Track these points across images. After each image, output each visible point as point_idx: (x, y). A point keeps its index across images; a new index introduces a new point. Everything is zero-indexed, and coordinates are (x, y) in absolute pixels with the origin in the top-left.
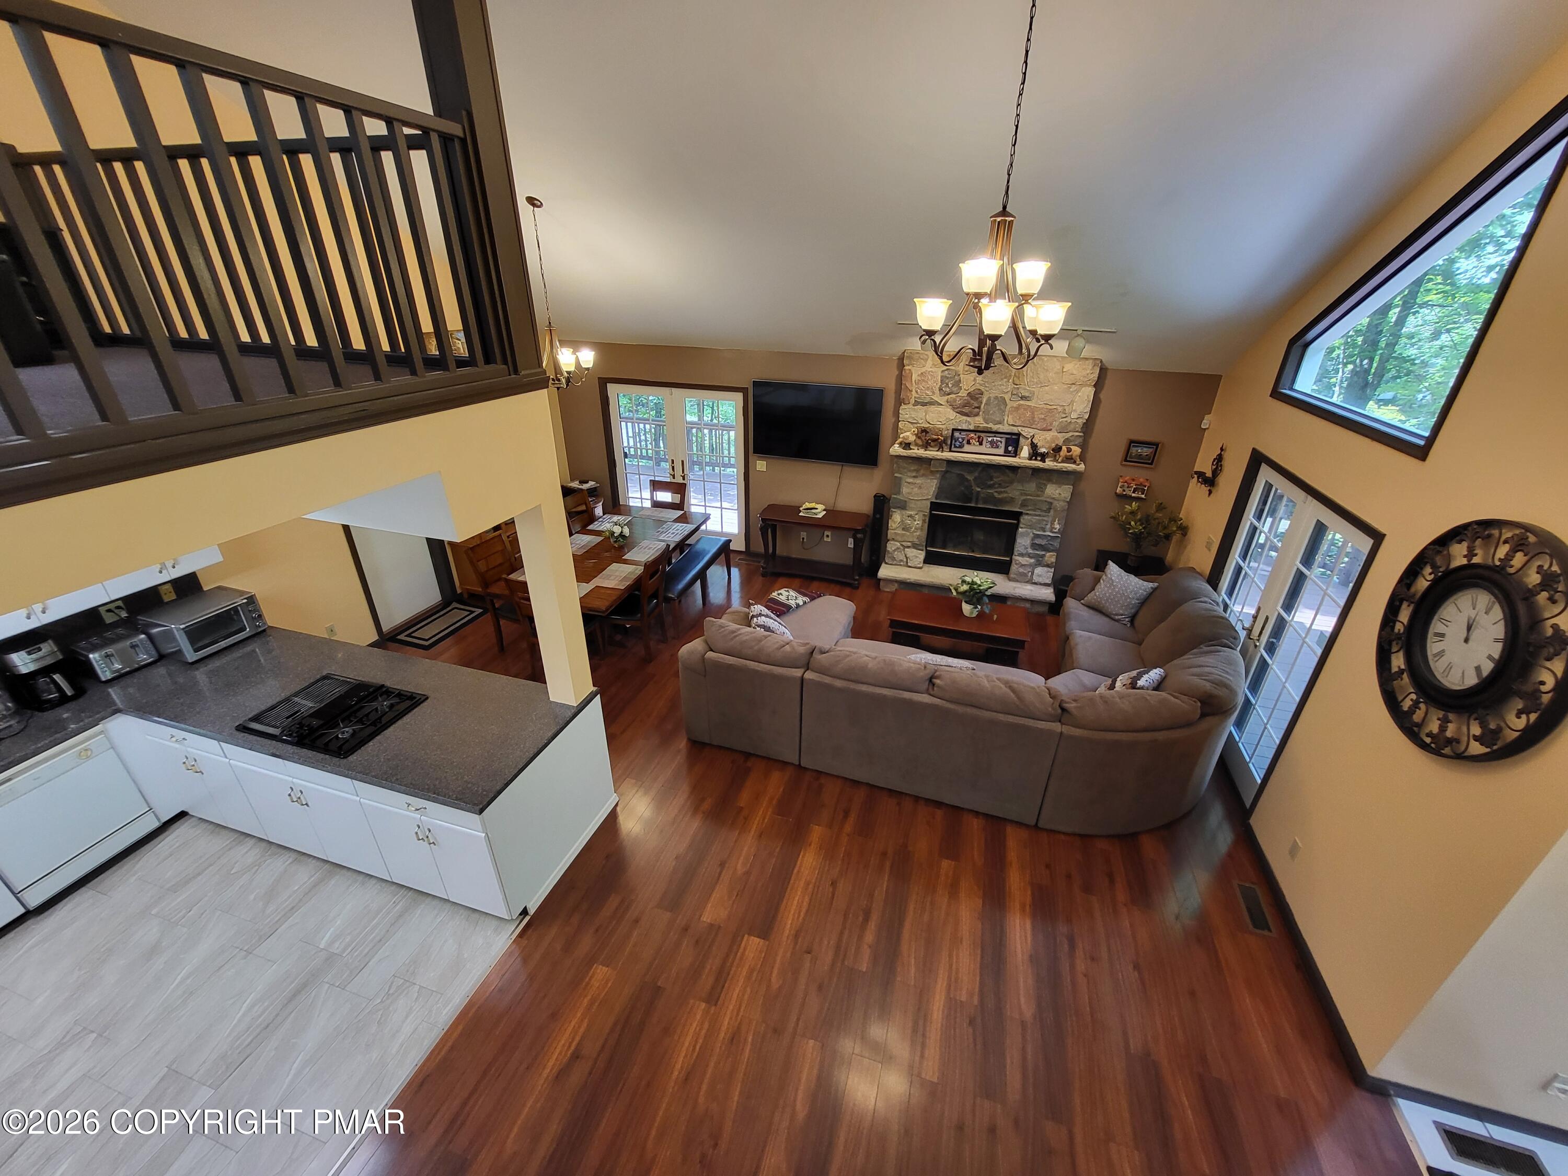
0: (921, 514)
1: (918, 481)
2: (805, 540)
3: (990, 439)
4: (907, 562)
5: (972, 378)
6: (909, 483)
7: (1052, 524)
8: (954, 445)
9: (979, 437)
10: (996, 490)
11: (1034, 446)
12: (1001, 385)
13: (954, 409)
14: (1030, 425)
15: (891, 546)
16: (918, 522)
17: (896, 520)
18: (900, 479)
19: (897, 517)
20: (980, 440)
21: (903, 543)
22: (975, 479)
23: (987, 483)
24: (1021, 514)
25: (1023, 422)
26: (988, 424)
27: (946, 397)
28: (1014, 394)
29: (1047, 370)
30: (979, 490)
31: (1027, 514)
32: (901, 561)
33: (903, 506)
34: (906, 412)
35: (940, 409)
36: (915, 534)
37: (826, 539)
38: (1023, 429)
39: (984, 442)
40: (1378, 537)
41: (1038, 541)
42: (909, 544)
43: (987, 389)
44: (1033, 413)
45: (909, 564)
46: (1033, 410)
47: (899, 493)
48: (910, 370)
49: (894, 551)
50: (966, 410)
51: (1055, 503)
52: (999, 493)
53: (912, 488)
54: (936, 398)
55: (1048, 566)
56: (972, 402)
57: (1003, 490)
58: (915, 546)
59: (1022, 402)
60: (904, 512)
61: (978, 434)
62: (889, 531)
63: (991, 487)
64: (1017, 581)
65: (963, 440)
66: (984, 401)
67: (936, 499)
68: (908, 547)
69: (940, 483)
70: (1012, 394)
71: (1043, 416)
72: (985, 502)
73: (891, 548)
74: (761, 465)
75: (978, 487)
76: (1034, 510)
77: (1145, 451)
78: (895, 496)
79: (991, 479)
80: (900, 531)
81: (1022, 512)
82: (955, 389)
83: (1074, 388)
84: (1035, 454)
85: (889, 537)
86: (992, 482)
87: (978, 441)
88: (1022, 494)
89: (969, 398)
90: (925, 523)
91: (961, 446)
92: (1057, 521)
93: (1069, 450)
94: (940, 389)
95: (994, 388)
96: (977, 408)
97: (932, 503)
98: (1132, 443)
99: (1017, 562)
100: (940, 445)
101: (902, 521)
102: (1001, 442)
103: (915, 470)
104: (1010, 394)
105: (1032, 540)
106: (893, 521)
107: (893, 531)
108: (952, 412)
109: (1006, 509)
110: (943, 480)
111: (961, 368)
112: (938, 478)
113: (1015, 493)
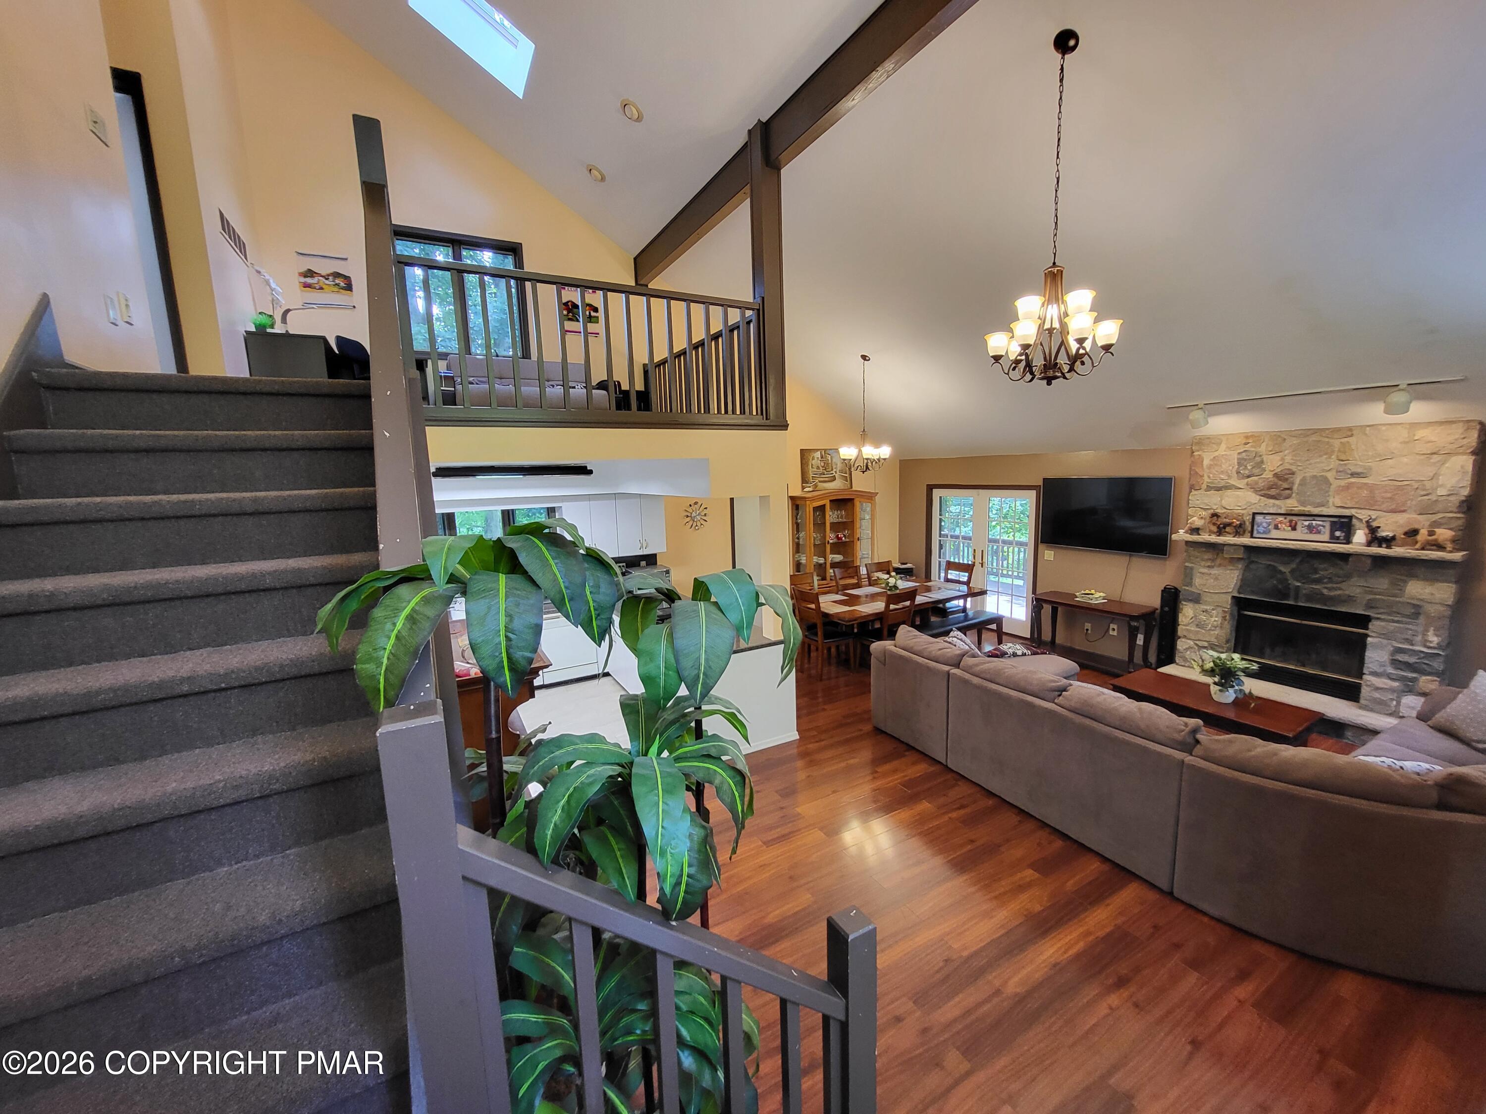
0: (1220, 610)
1: (1214, 571)
2: (1089, 632)
3: (1307, 523)
5: (1279, 458)
6: (1203, 574)
7: (1425, 635)
8: (1257, 530)
9: (1291, 521)
10: (1326, 585)
11: (1373, 530)
12: (1319, 463)
13: (1256, 491)
14: (1370, 504)
15: (1181, 645)
16: (1215, 619)
17: (1187, 614)
18: (1192, 569)
19: (1187, 613)
20: (1293, 524)
21: (1197, 642)
22: (1292, 571)
23: (1309, 577)
24: (1368, 618)
25: (1357, 503)
26: (1305, 506)
27: (1246, 480)
28: (1340, 472)
29: (1387, 441)
30: (1299, 584)
31: (1378, 619)
33: (1196, 599)
34: (1198, 498)
35: (1239, 493)
36: (1212, 632)
37: (1111, 633)
38: (1359, 511)
39: (1299, 527)
41: (1403, 658)
42: (1206, 644)
43: (1299, 468)
44: (1372, 492)
46: (1371, 488)
47: (1190, 584)
48: (1200, 455)
49: (1187, 649)
50: (1273, 492)
51: (1427, 606)
52: (1330, 589)
53: (1207, 580)
54: (1234, 482)
56: (1280, 483)
57: (1335, 586)
58: (1214, 648)
59: (1353, 480)
60: (1197, 606)
61: (1289, 518)
62: (1180, 628)
63: (1318, 581)
64: (1371, 710)
65: (1269, 524)
66: (1297, 481)
67: (1239, 593)
68: (1205, 648)
69: (1243, 574)
70: (1338, 472)
71: (1389, 495)
72: (1308, 601)
73: (1182, 647)
74: (1048, 554)
75: (1298, 581)
76: (1389, 614)
78: (1187, 588)
79: (1316, 571)
80: (1193, 628)
81: (1369, 616)
82: (1256, 471)
83: (1436, 458)
84: (1374, 538)
85: (1180, 633)
86: (1317, 576)
87: (1290, 526)
88: (1366, 592)
89: (1276, 480)
90: (1226, 620)
92: (1433, 632)
94: (1238, 472)
95: (1310, 466)
96: (1288, 489)
97: (1233, 597)
99: (1369, 683)
100: (1239, 530)
101: (1196, 616)
102: (1324, 526)
103: (1210, 559)
104: (1334, 473)
105: (1393, 654)
106: (1184, 615)
107: (1184, 627)
108: (1254, 495)
109: (1343, 609)
110: (1247, 568)
111: (1263, 449)
112: (1240, 566)
113: (1355, 591)
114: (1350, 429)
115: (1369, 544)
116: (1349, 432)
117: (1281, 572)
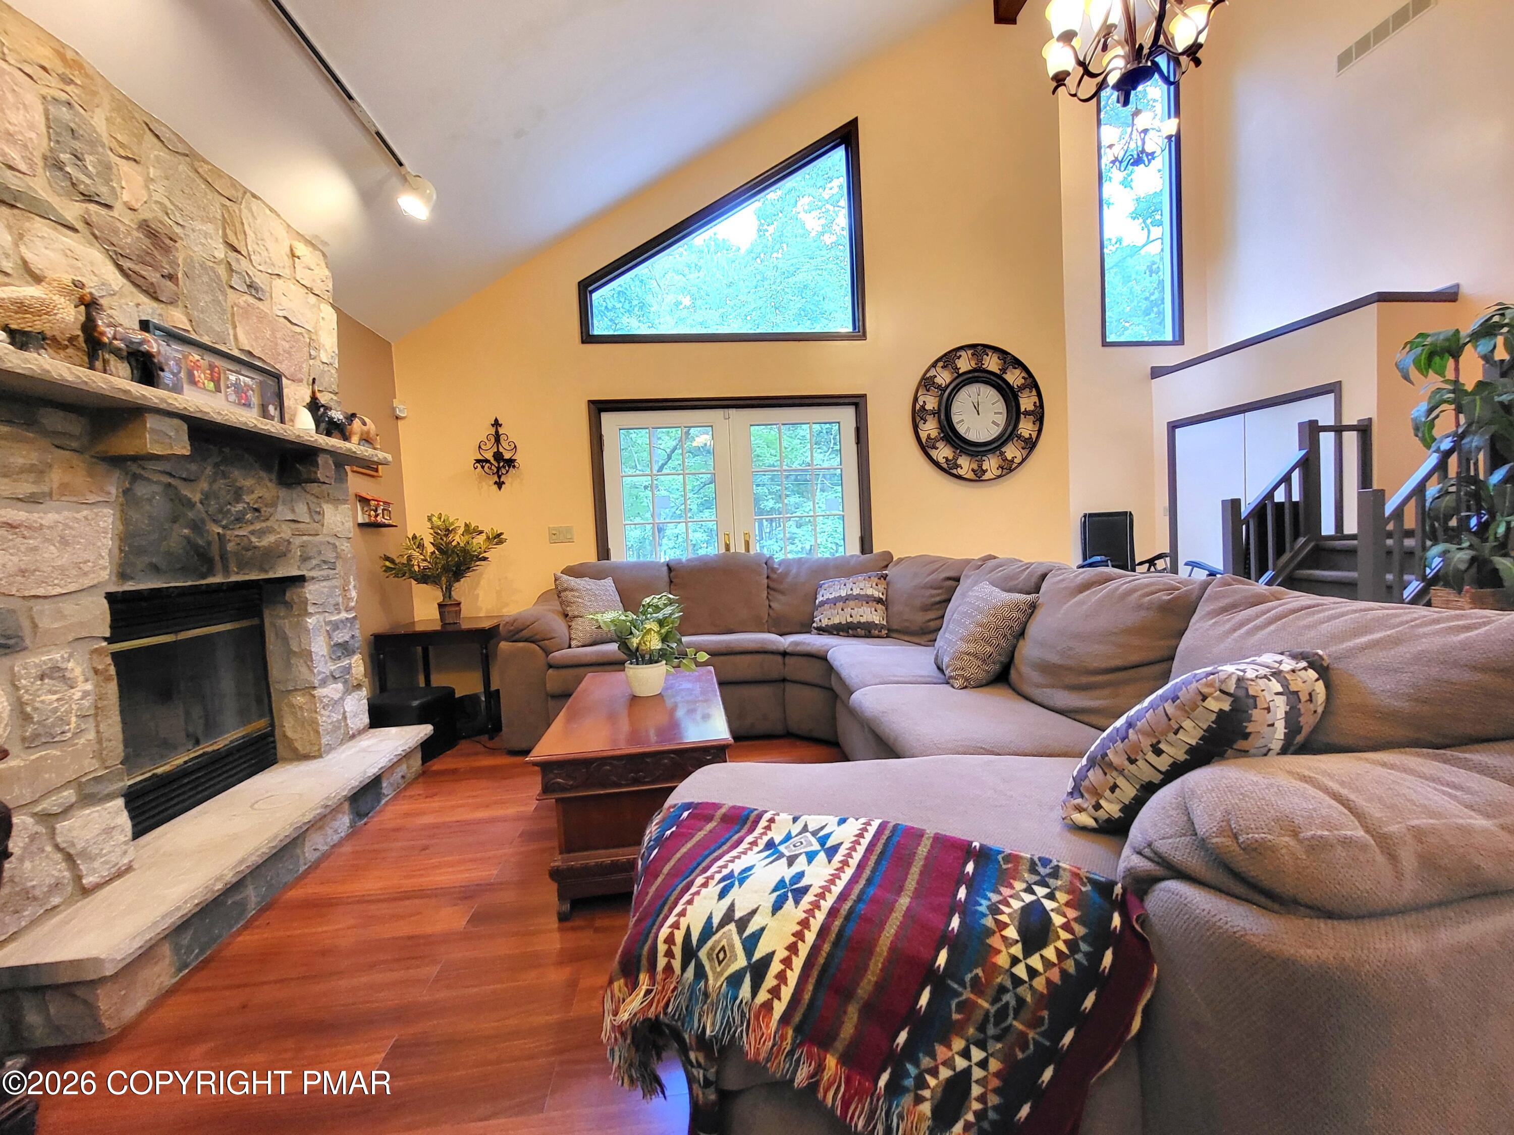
0: (85, 653)
1: (50, 516)
3: (233, 378)
7: (346, 591)
10: (251, 528)
12: (205, 233)
13: (115, 257)
14: (273, 360)
16: (83, 690)
22: (206, 498)
23: (229, 511)
24: (300, 580)
25: (262, 349)
26: (201, 336)
27: (80, 205)
28: (236, 273)
30: (219, 531)
31: (313, 578)
35: (68, 239)
40: (857, 402)
41: (336, 639)
43: (180, 228)
44: (273, 334)
46: (272, 327)
50: (147, 273)
51: (337, 545)
52: (261, 533)
53: (34, 549)
54: (42, 189)
55: (358, 685)
57: (264, 525)
58: (93, 796)
59: (250, 300)
60: (16, 664)
61: (208, 358)
63: (239, 519)
66: (180, 262)
67: (122, 578)
69: (125, 520)
70: (230, 270)
71: (288, 348)
75: (217, 522)
76: (318, 567)
79: (238, 495)
81: (304, 574)
82: (103, 189)
83: (312, 299)
86: (240, 507)
88: (293, 533)
89: (146, 237)
92: (353, 583)
94: (57, 164)
95: (192, 236)
96: (172, 278)
97: (111, 598)
101: (21, 704)
103: (32, 470)
104: (224, 268)
105: (329, 634)
108: (112, 268)
109: (278, 572)
110: (125, 499)
111: (98, 120)
113: (286, 532)
114: (232, 182)
116: (236, 189)
117: (191, 505)
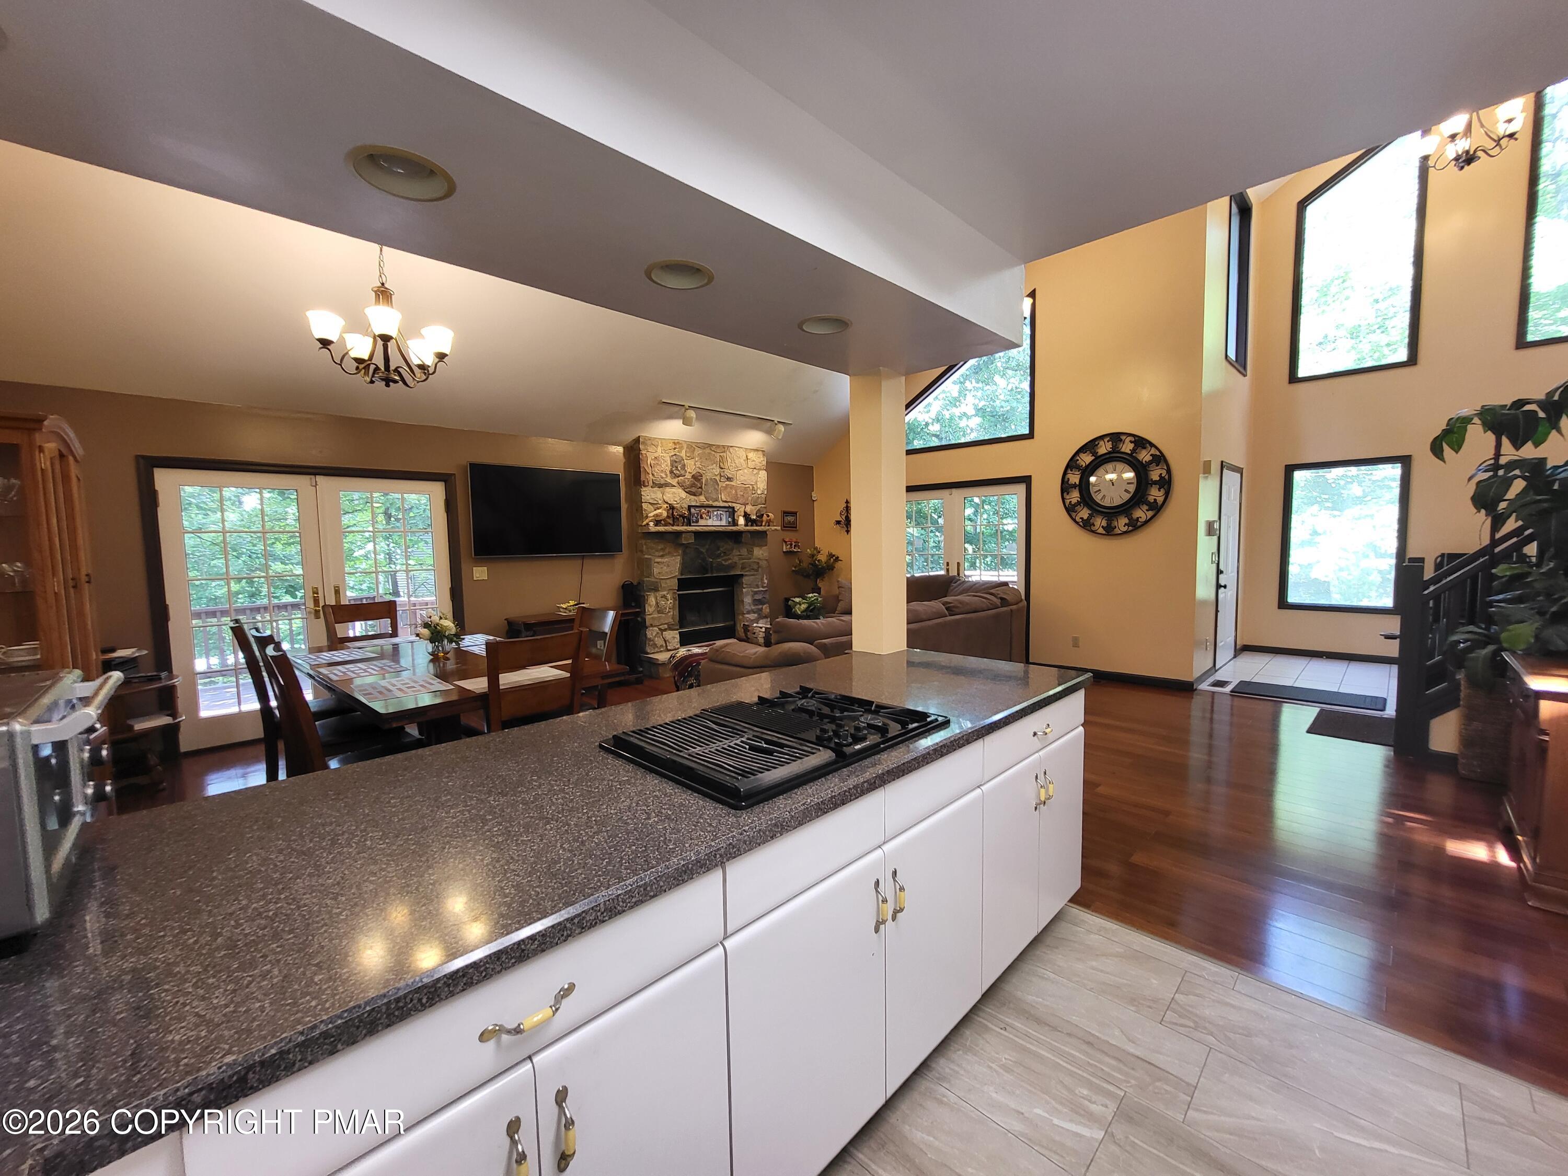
0: (672, 592)
1: (665, 560)
3: (715, 513)
4: (667, 646)
5: (693, 463)
6: (658, 563)
7: (762, 579)
8: (692, 520)
10: (723, 558)
11: (746, 516)
12: (712, 469)
13: (684, 489)
15: (650, 633)
18: (650, 559)
19: (651, 601)
21: (660, 627)
22: (707, 551)
23: (716, 554)
24: (742, 575)
25: (734, 498)
26: (711, 501)
27: (677, 479)
29: (738, 458)
30: (712, 559)
31: (747, 575)
32: (662, 646)
33: (655, 588)
34: (648, 494)
35: (674, 490)
36: (669, 614)
38: (735, 503)
40: (1027, 481)
41: (758, 597)
42: (666, 626)
43: (703, 472)
44: (736, 492)
45: (669, 648)
46: (737, 488)
47: (650, 574)
48: (644, 454)
49: (654, 637)
50: (693, 490)
51: (761, 563)
52: (725, 560)
53: (661, 568)
54: (669, 480)
55: (766, 617)
56: (696, 482)
57: (728, 557)
58: (670, 628)
59: (728, 483)
60: (657, 594)
61: (707, 509)
62: (647, 617)
63: (719, 556)
66: (704, 482)
67: (681, 575)
68: (665, 630)
69: (683, 557)
70: (721, 476)
71: (742, 493)
72: (718, 571)
73: (651, 636)
74: (480, 573)
75: (711, 556)
76: (749, 571)
77: (790, 519)
78: (646, 579)
79: (718, 550)
80: (655, 615)
82: (683, 472)
83: (755, 471)
85: (648, 623)
86: (719, 552)
88: (740, 559)
89: (693, 480)
90: (676, 601)
91: (697, 521)
92: (765, 577)
93: (768, 516)
94: (671, 472)
95: (708, 471)
97: (678, 579)
98: (786, 513)
99: (741, 622)
101: (656, 603)
102: (724, 515)
103: (662, 549)
104: (719, 476)
105: (753, 596)
106: (650, 605)
107: (650, 617)
108: (683, 492)
109: (732, 573)
110: (684, 554)
111: (683, 454)
112: (680, 552)
113: (736, 559)
114: (724, 446)
115: (746, 525)
116: (725, 448)
117: (702, 553)
